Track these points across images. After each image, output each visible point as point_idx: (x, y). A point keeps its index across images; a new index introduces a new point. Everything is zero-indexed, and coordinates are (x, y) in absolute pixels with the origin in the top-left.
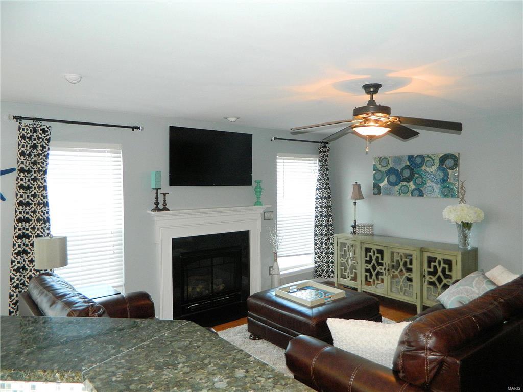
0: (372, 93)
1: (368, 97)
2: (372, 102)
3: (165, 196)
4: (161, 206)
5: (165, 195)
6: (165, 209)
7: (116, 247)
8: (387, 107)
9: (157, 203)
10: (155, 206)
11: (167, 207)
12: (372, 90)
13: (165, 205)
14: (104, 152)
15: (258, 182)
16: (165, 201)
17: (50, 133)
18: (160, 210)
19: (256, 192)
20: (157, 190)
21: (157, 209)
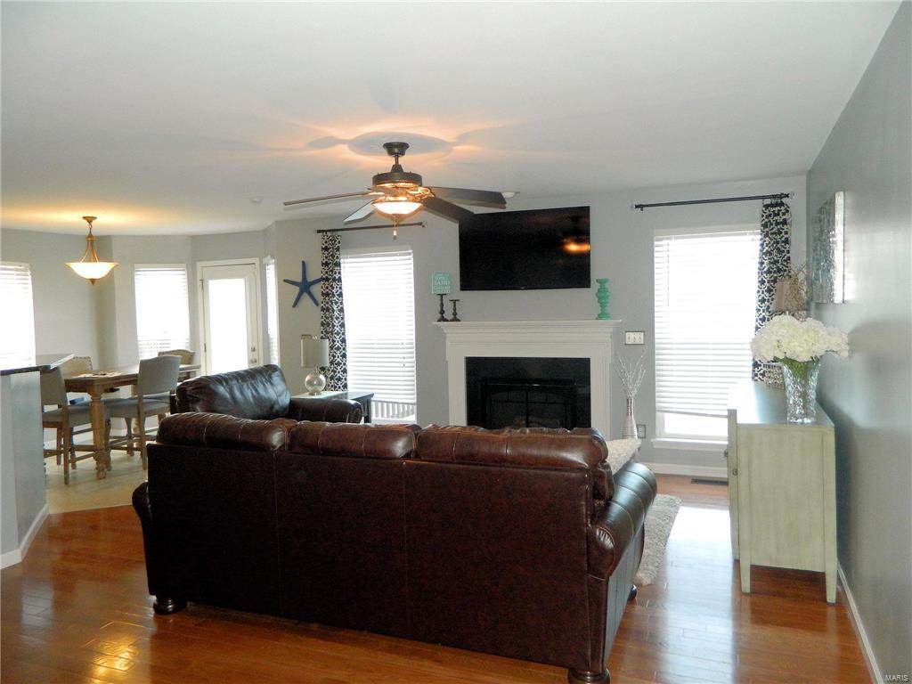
0: (397, 156)
1: (391, 161)
2: (397, 168)
3: (455, 303)
4: (448, 315)
5: (455, 301)
6: (455, 319)
7: (406, 360)
8: (417, 175)
9: (442, 312)
10: (440, 315)
11: (457, 316)
12: (397, 150)
13: (455, 314)
14: (396, 255)
15: (601, 282)
16: (455, 309)
17: (339, 242)
18: (447, 321)
19: (600, 298)
20: (442, 295)
21: (443, 319)
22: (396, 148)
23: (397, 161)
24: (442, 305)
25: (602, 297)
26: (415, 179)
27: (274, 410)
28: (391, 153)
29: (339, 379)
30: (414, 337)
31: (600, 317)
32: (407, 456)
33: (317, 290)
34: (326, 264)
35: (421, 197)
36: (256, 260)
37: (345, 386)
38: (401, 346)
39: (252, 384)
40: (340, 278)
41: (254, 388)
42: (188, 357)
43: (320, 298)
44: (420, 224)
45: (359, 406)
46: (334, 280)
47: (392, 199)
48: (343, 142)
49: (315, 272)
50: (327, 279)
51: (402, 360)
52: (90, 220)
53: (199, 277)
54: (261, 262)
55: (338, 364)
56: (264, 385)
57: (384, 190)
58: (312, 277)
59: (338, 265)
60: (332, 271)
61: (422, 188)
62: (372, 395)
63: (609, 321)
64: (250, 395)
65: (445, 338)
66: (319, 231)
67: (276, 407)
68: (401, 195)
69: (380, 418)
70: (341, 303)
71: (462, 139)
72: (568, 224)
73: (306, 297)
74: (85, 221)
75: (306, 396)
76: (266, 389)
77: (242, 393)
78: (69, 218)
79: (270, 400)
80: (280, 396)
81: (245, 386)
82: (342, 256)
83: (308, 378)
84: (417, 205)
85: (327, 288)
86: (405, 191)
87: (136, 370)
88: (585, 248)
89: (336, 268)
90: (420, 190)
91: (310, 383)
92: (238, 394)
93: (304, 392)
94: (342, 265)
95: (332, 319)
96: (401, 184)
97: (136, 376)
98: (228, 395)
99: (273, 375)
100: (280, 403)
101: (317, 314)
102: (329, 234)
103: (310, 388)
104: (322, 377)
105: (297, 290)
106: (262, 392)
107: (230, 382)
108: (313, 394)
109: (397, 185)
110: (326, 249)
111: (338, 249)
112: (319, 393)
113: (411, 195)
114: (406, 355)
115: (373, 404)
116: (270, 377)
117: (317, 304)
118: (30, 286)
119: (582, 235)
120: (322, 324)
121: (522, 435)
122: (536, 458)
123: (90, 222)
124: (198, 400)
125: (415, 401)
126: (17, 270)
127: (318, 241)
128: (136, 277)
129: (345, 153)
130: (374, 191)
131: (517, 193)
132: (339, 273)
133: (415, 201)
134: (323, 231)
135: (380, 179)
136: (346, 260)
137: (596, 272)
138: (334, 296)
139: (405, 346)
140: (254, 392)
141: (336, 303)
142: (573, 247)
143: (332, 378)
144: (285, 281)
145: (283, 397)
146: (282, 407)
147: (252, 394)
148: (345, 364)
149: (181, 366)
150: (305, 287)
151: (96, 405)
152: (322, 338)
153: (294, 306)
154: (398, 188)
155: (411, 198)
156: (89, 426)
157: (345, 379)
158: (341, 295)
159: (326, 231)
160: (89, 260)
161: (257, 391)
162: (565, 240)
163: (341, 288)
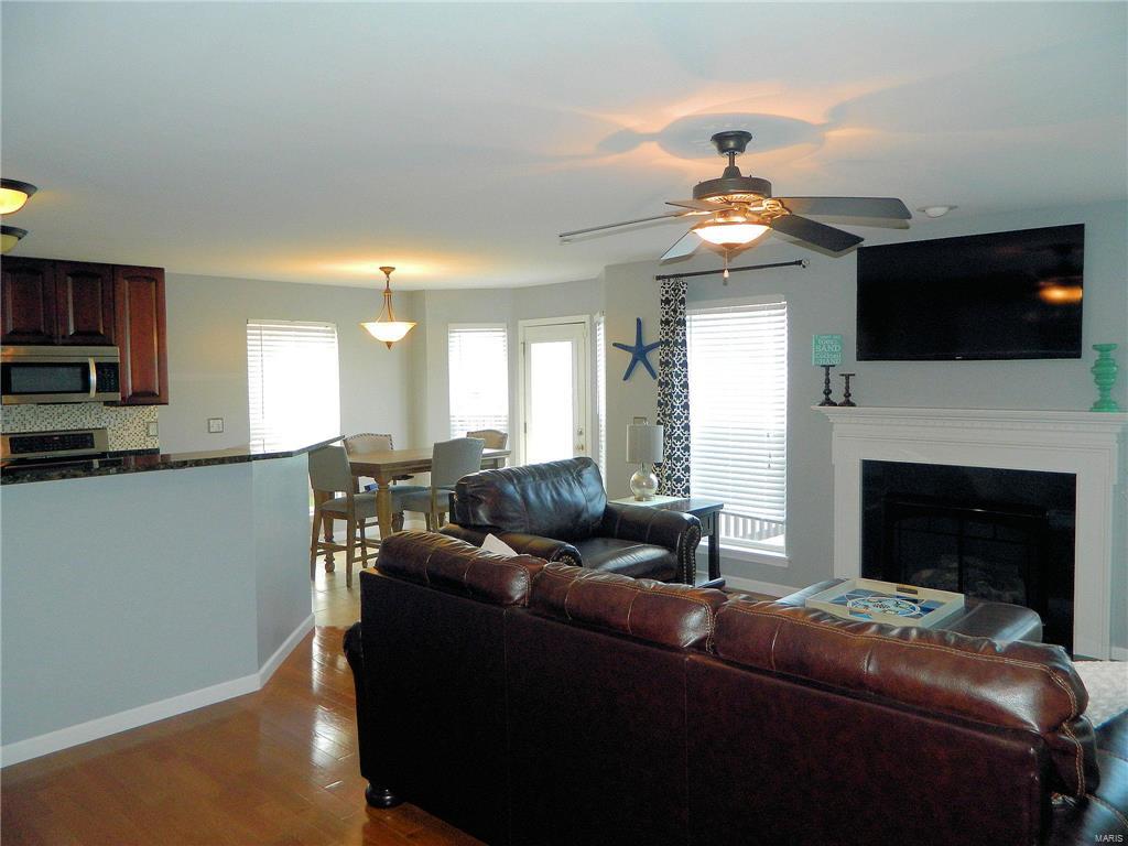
0: (732, 153)
1: (724, 162)
2: (732, 172)
3: (847, 378)
4: (838, 396)
5: (847, 376)
6: (848, 403)
7: (773, 459)
8: (764, 181)
9: (828, 392)
10: (824, 397)
11: (850, 399)
12: (732, 144)
13: (847, 395)
15: (1102, 350)
16: (847, 388)
17: (684, 292)
18: (835, 405)
19: (1098, 376)
20: (827, 367)
21: (828, 402)
22: (731, 141)
23: (732, 161)
24: (828, 382)
25: (1102, 376)
26: (760, 187)
27: (581, 520)
28: (722, 149)
29: (679, 480)
30: (784, 427)
31: (1098, 407)
32: (699, 646)
33: (655, 357)
34: (667, 322)
35: (771, 216)
36: (585, 318)
37: (687, 490)
38: (766, 439)
39: (553, 483)
40: (684, 341)
41: (556, 489)
42: (497, 439)
43: (658, 369)
44: (799, 263)
45: (696, 523)
46: (676, 344)
47: (721, 220)
48: (651, 137)
49: (653, 334)
50: (667, 343)
51: (767, 459)
52: (387, 271)
53: (521, 340)
54: (591, 319)
55: (678, 459)
56: (569, 485)
57: (711, 207)
58: (648, 340)
59: (683, 323)
60: (673, 332)
61: (769, 201)
62: (721, 506)
63: (1115, 414)
64: (549, 498)
65: (832, 430)
66: (658, 278)
67: (585, 516)
68: (736, 213)
69: (732, 537)
70: (685, 376)
71: (839, 115)
72: (1050, 258)
73: (641, 368)
74: (382, 273)
75: (631, 502)
76: (571, 492)
77: (538, 495)
78: (364, 269)
79: (576, 505)
80: (591, 500)
81: (543, 486)
82: (687, 311)
83: (634, 477)
84: (763, 229)
85: (667, 355)
86: (743, 207)
87: (430, 455)
88: (1074, 294)
89: (679, 327)
90: (766, 204)
91: (638, 484)
92: (532, 496)
93: (629, 496)
94: (688, 324)
95: (672, 397)
96: (735, 196)
97: (429, 461)
98: (518, 497)
99: (584, 472)
100: (590, 510)
101: (652, 390)
102: (672, 281)
103: (637, 491)
104: (653, 477)
105: (629, 356)
106: (565, 494)
107: (523, 480)
108: (639, 500)
109: (729, 197)
110: (667, 301)
111: (682, 302)
112: (648, 498)
113: (754, 213)
114: (773, 452)
115: (722, 518)
116: (579, 475)
117: (655, 377)
118: (336, 345)
119: (1071, 274)
120: (660, 404)
121: (904, 643)
122: (929, 692)
123: (388, 274)
124: (480, 501)
125: (783, 519)
126: (323, 331)
127: (656, 291)
128: (450, 340)
129: (655, 156)
130: (693, 209)
131: (951, 208)
132: (684, 334)
133: (759, 223)
134: (664, 277)
135: (704, 190)
136: (694, 317)
137: (1092, 333)
138: (675, 365)
139: (772, 439)
140: (554, 493)
141: (678, 376)
142: (1057, 294)
143: (669, 478)
144: (615, 345)
145: (596, 501)
146: (592, 516)
147: (552, 497)
148: (687, 460)
149: (486, 451)
150: (640, 353)
151: (383, 494)
152: (659, 423)
153: (625, 379)
154: (730, 203)
155: (756, 219)
156: (375, 519)
157: (688, 481)
158: (685, 365)
159: (669, 277)
160: (383, 320)
161: (559, 494)
162: (1042, 283)
163: (685, 355)
